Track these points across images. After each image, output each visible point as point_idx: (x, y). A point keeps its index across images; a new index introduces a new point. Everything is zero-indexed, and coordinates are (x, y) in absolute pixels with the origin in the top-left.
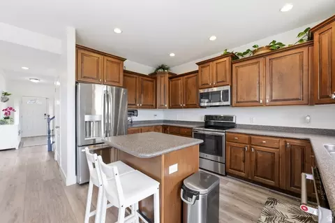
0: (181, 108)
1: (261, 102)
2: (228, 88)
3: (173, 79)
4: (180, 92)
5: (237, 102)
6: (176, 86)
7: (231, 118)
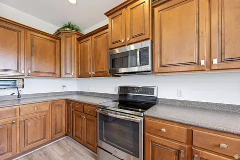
0: (90, 77)
1: (203, 63)
2: (148, 44)
3: (82, 41)
4: (89, 56)
5: (162, 66)
6: (85, 49)
7: (151, 90)
